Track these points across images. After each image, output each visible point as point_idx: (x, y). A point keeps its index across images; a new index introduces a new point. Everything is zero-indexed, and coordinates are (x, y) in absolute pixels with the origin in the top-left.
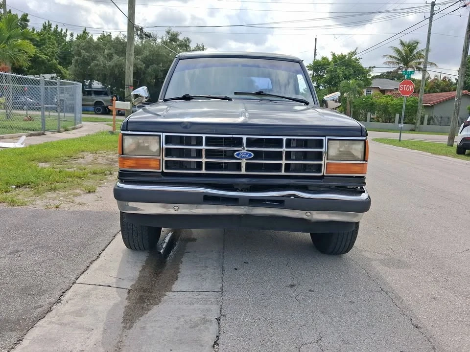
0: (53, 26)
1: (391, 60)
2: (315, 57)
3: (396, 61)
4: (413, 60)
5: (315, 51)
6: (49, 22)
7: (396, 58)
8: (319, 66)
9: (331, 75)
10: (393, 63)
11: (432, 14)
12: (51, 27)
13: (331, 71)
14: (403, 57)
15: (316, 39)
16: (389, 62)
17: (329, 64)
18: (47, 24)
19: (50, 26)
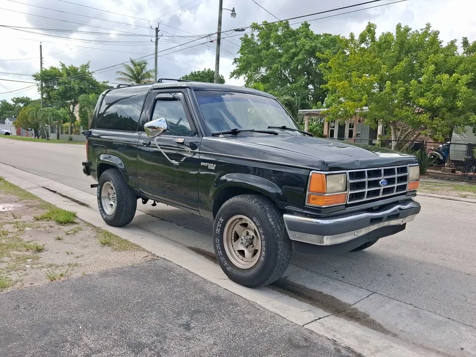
1: (124, 77)
2: (41, 66)
3: (129, 78)
4: (144, 78)
5: (41, 58)
7: (128, 75)
8: (49, 76)
9: (66, 87)
10: (125, 79)
11: (157, 40)
13: (65, 83)
14: (134, 75)
15: (41, 46)
16: (122, 78)
17: (61, 75)
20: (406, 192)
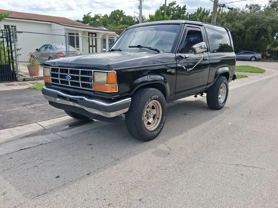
0: (203, 10)
6: (201, 7)
12: (201, 10)
18: (200, 9)
19: (201, 9)
20: (93, 91)
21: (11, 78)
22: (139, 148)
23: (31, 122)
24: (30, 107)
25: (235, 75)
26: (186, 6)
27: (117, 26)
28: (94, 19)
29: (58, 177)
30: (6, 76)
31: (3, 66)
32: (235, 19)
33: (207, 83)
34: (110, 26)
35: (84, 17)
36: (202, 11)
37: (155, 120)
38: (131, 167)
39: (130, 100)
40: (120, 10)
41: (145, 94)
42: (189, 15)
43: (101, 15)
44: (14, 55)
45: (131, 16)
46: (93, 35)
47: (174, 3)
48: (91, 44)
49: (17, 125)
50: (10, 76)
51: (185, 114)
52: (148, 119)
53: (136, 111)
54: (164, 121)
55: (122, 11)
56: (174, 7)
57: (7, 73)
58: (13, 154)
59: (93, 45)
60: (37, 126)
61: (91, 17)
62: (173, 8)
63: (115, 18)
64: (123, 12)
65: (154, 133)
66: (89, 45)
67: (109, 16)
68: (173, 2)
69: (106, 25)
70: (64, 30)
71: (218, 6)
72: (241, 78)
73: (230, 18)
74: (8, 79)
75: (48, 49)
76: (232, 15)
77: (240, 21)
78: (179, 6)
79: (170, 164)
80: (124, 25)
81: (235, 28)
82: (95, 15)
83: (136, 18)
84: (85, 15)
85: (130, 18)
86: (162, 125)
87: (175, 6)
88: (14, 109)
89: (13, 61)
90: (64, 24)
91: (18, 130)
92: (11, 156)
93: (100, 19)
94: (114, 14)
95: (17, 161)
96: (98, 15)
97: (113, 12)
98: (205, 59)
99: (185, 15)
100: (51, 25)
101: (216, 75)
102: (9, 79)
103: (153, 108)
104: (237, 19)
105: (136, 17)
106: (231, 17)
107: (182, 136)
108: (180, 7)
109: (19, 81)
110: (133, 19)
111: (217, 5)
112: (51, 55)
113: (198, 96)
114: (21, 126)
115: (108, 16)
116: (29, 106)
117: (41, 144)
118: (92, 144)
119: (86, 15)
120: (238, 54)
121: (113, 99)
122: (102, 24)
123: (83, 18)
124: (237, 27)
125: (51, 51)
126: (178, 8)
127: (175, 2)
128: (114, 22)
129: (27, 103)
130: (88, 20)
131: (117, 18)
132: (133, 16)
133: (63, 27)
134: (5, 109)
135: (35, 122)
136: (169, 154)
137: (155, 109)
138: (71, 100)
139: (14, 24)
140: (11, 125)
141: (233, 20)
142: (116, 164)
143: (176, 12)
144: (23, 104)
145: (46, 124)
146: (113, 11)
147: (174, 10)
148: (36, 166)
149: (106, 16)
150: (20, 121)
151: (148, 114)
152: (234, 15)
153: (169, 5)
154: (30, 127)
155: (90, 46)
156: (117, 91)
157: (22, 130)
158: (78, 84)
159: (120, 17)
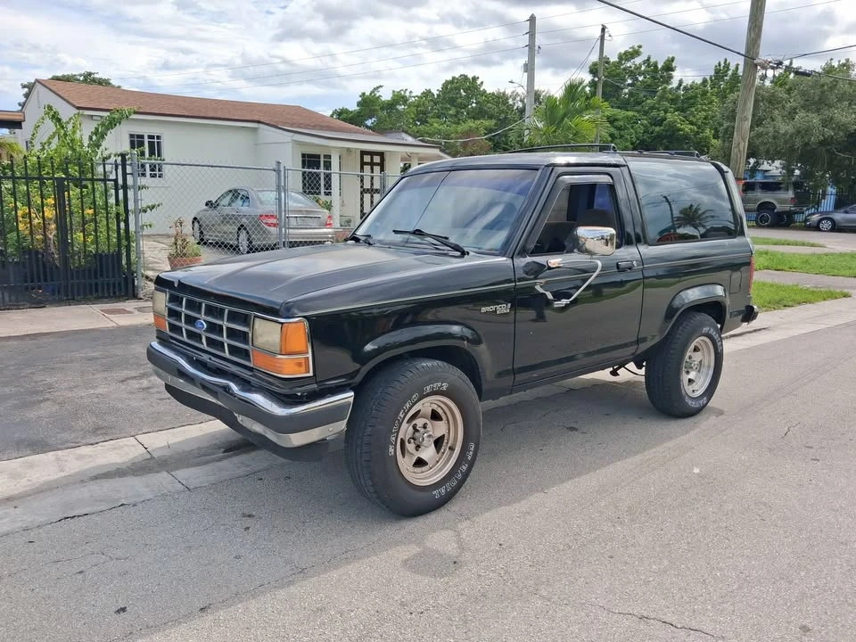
0: (732, 67)
6: (726, 60)
12: (728, 69)
18: (723, 65)
19: (727, 66)
20: (251, 369)
21: (120, 290)
22: (380, 539)
23: (122, 435)
24: (137, 386)
25: (752, 308)
26: (673, 59)
27: (459, 124)
28: (391, 106)
29: (123, 610)
30: (108, 284)
31: (101, 255)
32: (833, 98)
33: (635, 339)
34: (436, 125)
35: (360, 99)
36: (730, 73)
37: (443, 453)
38: (326, 597)
39: (351, 400)
40: (470, 76)
41: (403, 380)
42: (685, 87)
43: (411, 92)
44: (132, 228)
45: (504, 93)
46: (375, 157)
47: (635, 53)
48: (367, 185)
49: (84, 442)
50: (119, 284)
51: (572, 429)
52: (417, 450)
53: (369, 429)
54: (469, 458)
55: (475, 79)
56: (634, 63)
57: (111, 274)
58: (41, 531)
59: (375, 187)
60: (133, 446)
61: (383, 99)
62: (631, 67)
63: (452, 101)
64: (479, 82)
65: (434, 493)
66: (362, 187)
67: (436, 93)
68: (633, 48)
69: (427, 122)
70: (290, 145)
71: (759, 68)
72: (824, 299)
73: (817, 98)
74: (112, 294)
75: (239, 202)
76: (823, 86)
77: (850, 104)
78: (652, 60)
79: (441, 598)
80: (478, 122)
81: (833, 129)
82: (394, 92)
83: (518, 98)
84: (364, 94)
85: (501, 99)
86: (464, 468)
87: (638, 60)
88: (92, 392)
89: (129, 243)
90: (292, 127)
91: (80, 457)
92: (32, 535)
93: (409, 106)
94: (452, 89)
95: (41, 553)
96: (402, 92)
97: (447, 83)
98: (621, 267)
99: (670, 87)
100: (255, 130)
101: (671, 311)
102: (114, 293)
103: (435, 416)
104: (840, 100)
105: (520, 93)
106: (818, 91)
107: (523, 506)
108: (655, 65)
109: (141, 299)
110: (511, 102)
111: (756, 65)
112: (244, 220)
113: (621, 371)
114: (92, 444)
115: (433, 95)
116: (135, 381)
117: (122, 505)
118: (254, 513)
119: (368, 93)
120: (846, 212)
121: (299, 394)
122: (416, 119)
123: (359, 104)
124: (840, 127)
125: (245, 209)
126: (649, 66)
127: (640, 47)
128: (451, 112)
129: (133, 374)
130: (372, 108)
131: (459, 100)
132: (509, 92)
133: (288, 137)
134: (71, 389)
135: (133, 434)
136: (455, 563)
137: (441, 419)
138: (205, 387)
139: (155, 131)
140: (67, 442)
141: (827, 102)
142: (291, 583)
143: (641, 78)
144: (125, 373)
145: (159, 441)
146: (450, 78)
147: (633, 74)
148: (81, 572)
149: (427, 93)
150: (96, 430)
151: (417, 434)
152: (831, 87)
153: (620, 57)
154: (115, 449)
155: (364, 191)
156: (311, 374)
157: (91, 456)
158: (220, 345)
159: (468, 98)
